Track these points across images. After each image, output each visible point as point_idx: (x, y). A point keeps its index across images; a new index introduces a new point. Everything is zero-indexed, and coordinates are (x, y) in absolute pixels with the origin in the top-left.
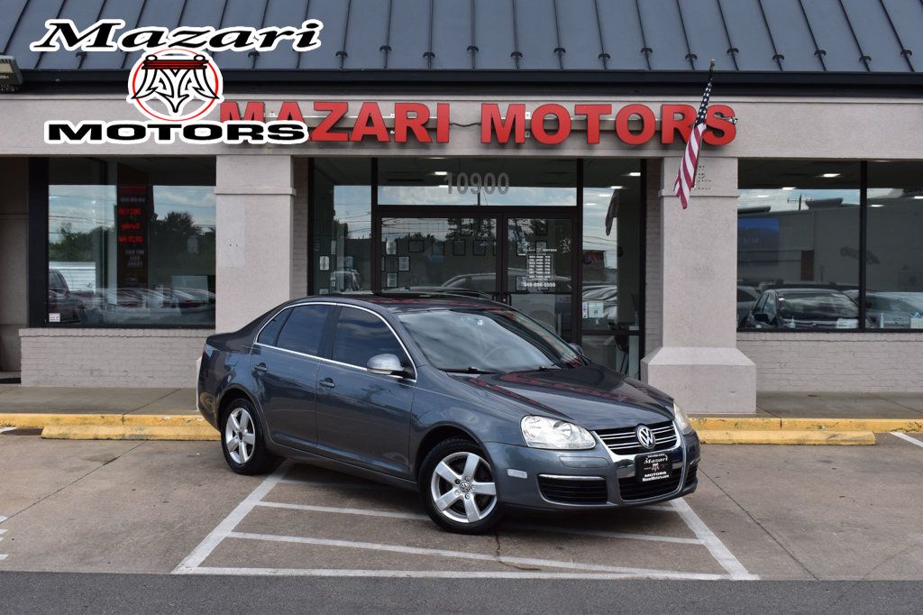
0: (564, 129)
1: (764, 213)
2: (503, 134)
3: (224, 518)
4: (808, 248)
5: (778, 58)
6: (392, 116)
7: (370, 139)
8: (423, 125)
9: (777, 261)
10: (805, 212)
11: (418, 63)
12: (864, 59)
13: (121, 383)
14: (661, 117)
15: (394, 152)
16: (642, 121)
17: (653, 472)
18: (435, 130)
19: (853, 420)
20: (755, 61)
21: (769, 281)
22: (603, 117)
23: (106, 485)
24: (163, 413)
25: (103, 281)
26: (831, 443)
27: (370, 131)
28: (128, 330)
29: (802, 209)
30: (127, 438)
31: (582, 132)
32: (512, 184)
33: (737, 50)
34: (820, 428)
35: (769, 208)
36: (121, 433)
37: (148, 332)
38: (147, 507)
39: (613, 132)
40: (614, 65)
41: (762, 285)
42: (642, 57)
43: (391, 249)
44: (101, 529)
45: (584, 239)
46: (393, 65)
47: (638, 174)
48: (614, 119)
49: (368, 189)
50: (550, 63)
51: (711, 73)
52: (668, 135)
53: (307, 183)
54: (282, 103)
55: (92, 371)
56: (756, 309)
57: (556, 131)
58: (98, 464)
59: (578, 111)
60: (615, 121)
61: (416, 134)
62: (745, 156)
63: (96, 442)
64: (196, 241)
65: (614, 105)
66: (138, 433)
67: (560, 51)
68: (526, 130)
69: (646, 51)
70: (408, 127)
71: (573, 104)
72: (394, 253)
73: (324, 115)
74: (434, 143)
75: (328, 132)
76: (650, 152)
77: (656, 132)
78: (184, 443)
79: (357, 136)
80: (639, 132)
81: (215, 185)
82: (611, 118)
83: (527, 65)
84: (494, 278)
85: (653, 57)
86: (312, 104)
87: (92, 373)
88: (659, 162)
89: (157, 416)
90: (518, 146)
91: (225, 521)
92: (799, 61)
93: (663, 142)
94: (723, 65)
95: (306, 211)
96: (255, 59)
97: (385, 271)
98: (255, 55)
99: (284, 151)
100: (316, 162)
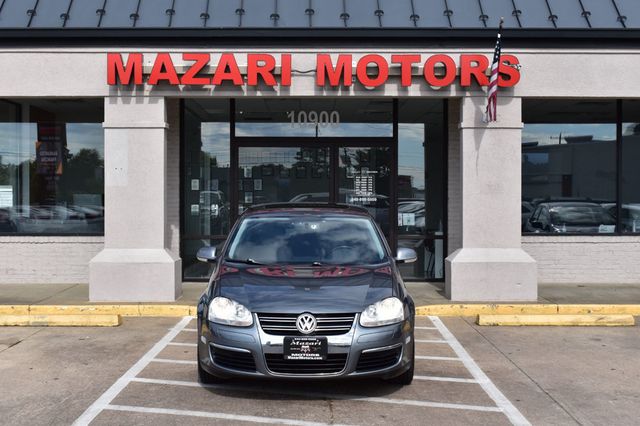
0: (383, 76)
2: (334, 79)
3: (104, 392)
4: (567, 173)
5: (553, 18)
6: (246, 65)
7: (226, 84)
8: (270, 72)
11: (266, 23)
12: (621, 19)
13: (30, 280)
14: (461, 65)
15: (246, 93)
16: (445, 68)
18: (280, 76)
19: (615, 306)
20: (535, 20)
22: (414, 65)
23: (9, 364)
24: (62, 304)
25: (18, 200)
26: (599, 324)
27: (227, 76)
28: (37, 237)
29: (562, 143)
30: (31, 325)
31: (397, 76)
33: (520, 12)
34: (589, 312)
36: (26, 321)
37: (52, 239)
38: (40, 383)
39: (423, 77)
40: (423, 24)
42: (445, 17)
43: (248, 174)
46: (246, 24)
48: (422, 67)
49: (227, 126)
50: (371, 22)
51: (500, 29)
52: (466, 81)
53: (178, 120)
54: (157, 54)
57: (376, 77)
58: (5, 347)
59: (394, 60)
60: (424, 69)
61: (265, 79)
62: (527, 95)
63: (6, 328)
65: (423, 56)
66: (40, 320)
67: (379, 12)
68: (353, 76)
69: (448, 13)
70: (258, 74)
71: (391, 55)
72: (251, 177)
73: (191, 64)
74: (280, 86)
76: (452, 93)
77: (456, 77)
78: (77, 329)
79: (217, 80)
81: (103, 121)
82: (421, 65)
83: (352, 24)
85: (453, 17)
86: (181, 55)
87: (7, 272)
88: (458, 101)
89: (56, 307)
90: (346, 88)
91: (104, 395)
92: (570, 20)
93: (462, 85)
94: (510, 23)
95: (178, 142)
96: (135, 20)
97: (244, 191)
98: (135, 16)
99: (159, 93)
100: (186, 103)
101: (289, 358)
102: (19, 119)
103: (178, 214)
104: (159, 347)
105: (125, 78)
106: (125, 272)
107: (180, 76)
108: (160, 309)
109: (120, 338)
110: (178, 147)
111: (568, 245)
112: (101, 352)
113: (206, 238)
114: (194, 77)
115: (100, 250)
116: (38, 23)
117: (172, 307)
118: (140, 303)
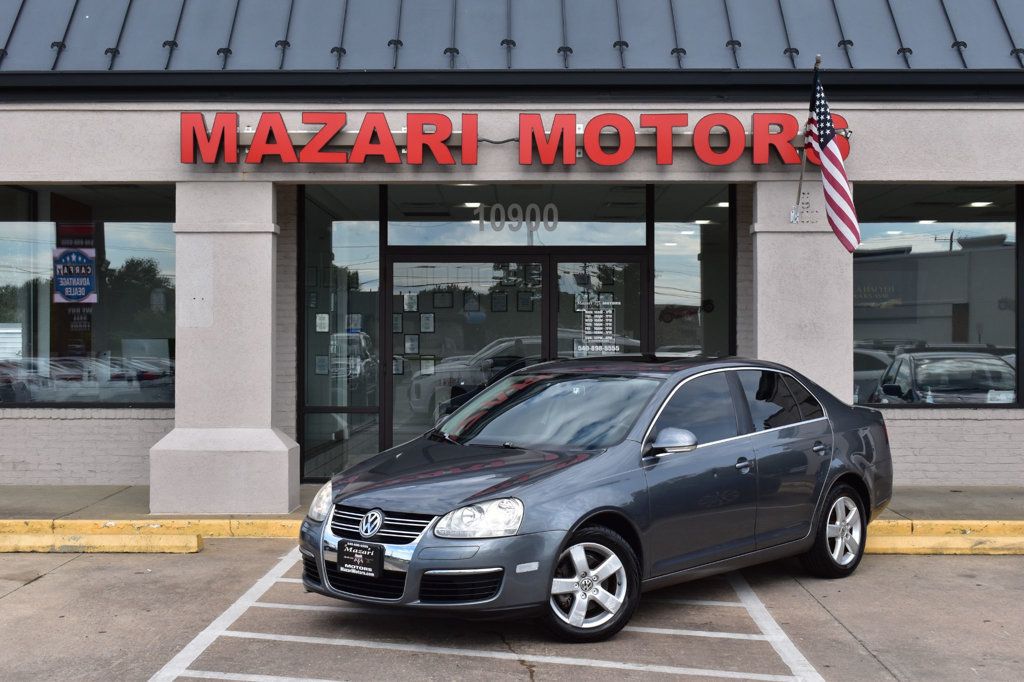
0: (626, 147)
1: (905, 255)
2: (548, 153)
3: (178, 651)
4: (961, 300)
5: (904, 52)
6: (404, 130)
7: (374, 161)
8: (444, 142)
9: (915, 318)
10: (957, 254)
11: (437, 62)
12: (1017, 53)
13: (53, 480)
14: (753, 130)
15: (407, 176)
16: (727, 135)
17: (356, 564)
18: (459, 148)
19: (1007, 522)
20: (874, 56)
21: (907, 343)
22: (676, 130)
23: (25, 610)
24: (106, 518)
25: (31, 347)
26: (977, 552)
27: (374, 150)
28: (63, 410)
29: (954, 249)
30: (58, 550)
31: (650, 149)
32: (562, 218)
33: (851, 43)
34: (964, 532)
35: (909, 249)
36: (49, 544)
37: (88, 412)
38: (77, 638)
39: (691, 150)
40: (691, 63)
41: (897, 348)
42: (728, 52)
43: (410, 305)
44: (16, 668)
45: (656, 290)
46: (404, 65)
47: (725, 205)
48: (690, 133)
49: (374, 226)
50: (608, 61)
51: (816, 73)
52: (761, 154)
53: (295, 218)
54: (260, 114)
55: (15, 465)
56: (887, 379)
57: (616, 149)
58: (17, 584)
59: (645, 121)
60: (693, 135)
61: (435, 153)
62: (862, 179)
63: (17, 556)
64: (162, 296)
65: (691, 115)
66: (72, 543)
67: (621, 45)
68: (577, 147)
69: (733, 44)
70: (424, 145)
71: (639, 113)
72: (415, 309)
73: (316, 129)
74: (458, 166)
75: (320, 151)
76: (738, 176)
77: (746, 149)
78: (131, 556)
79: (358, 156)
80: (724, 149)
81: (174, 221)
82: (688, 131)
83: (578, 63)
84: (540, 341)
85: (742, 52)
86: (299, 116)
87: (14, 468)
88: (751, 187)
89: (97, 522)
90: (567, 168)
91: (179, 656)
92: (932, 56)
93: (755, 162)
94: (833, 62)
95: (294, 255)
96: (226, 58)
97: (403, 334)
98: (226, 52)
99: (264, 176)
100: (307, 190)
101: (342, 569)
102: (33, 216)
103: (293, 371)
104: (264, 584)
105: (209, 151)
106: (210, 466)
107: (297, 148)
108: (265, 527)
109: (201, 571)
110: (294, 263)
111: (935, 423)
112: (171, 592)
113: (340, 410)
114: (321, 151)
115: (167, 431)
116: (69, 64)
117: (284, 522)
118: (232, 517)
